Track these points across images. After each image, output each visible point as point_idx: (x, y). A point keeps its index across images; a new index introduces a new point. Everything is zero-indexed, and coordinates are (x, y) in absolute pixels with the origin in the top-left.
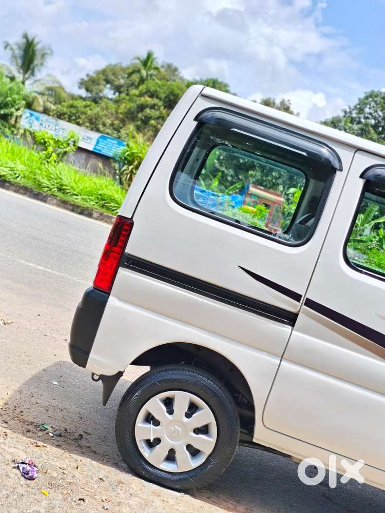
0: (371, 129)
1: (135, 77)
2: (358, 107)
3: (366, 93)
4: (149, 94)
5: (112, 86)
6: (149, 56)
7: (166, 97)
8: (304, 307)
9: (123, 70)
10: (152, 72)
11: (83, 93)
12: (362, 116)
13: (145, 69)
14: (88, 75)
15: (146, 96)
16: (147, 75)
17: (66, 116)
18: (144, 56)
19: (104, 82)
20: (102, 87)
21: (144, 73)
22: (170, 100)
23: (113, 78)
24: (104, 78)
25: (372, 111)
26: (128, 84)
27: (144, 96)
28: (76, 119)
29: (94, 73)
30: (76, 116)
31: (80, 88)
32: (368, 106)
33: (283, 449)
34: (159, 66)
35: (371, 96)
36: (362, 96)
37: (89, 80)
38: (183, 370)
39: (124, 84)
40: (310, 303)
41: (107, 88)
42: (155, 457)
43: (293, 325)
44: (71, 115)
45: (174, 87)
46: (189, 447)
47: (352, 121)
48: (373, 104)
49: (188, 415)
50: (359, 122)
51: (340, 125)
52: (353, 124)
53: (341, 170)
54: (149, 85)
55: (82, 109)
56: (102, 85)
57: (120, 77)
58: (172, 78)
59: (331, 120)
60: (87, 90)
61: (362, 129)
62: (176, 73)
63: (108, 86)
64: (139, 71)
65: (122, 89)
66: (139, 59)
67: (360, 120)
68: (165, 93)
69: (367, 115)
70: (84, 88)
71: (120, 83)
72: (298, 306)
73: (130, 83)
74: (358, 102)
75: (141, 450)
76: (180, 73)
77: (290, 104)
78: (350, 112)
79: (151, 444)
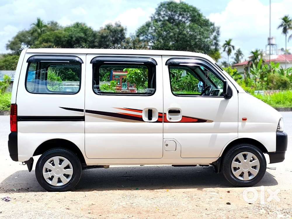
0: (167, 22)
1: (36, 34)
2: (157, 13)
3: (158, 5)
4: (45, 41)
5: (25, 43)
6: (39, 21)
7: (54, 40)
8: (85, 113)
9: (28, 32)
10: (43, 29)
11: (10, 51)
12: (160, 17)
13: (39, 28)
14: (9, 41)
15: (44, 43)
16: (41, 31)
17: (4, 67)
18: (36, 22)
19: (19, 42)
20: (19, 45)
21: (39, 30)
22: (58, 41)
23: (23, 38)
24: (19, 40)
25: (164, 13)
26: (33, 39)
27: (42, 44)
28: (10, 67)
29: (12, 39)
30: (10, 66)
31: (7, 49)
32: (162, 11)
33: (98, 164)
34: (46, 24)
35: (161, 5)
36: (157, 7)
37: (11, 43)
38: (53, 149)
39: (31, 40)
40: (87, 111)
41: (23, 45)
42: (54, 183)
43: (84, 120)
44: (7, 66)
45: (57, 33)
46: (64, 175)
47: (156, 21)
48: (164, 9)
49: (60, 164)
50: (160, 21)
51: (151, 25)
52: (158, 22)
53: (83, 63)
54: (43, 36)
55: (12, 61)
56: (19, 44)
57: (27, 37)
58: (56, 28)
59: (145, 24)
60: (12, 49)
61: (163, 24)
62: (57, 25)
63: (23, 43)
64: (36, 30)
65: (31, 43)
66: (34, 24)
67: (160, 19)
68: (53, 38)
69: (163, 16)
70: (9, 49)
71: (29, 39)
72: (83, 113)
73: (34, 38)
74: (156, 11)
75: (48, 182)
76: (59, 24)
77: (120, 23)
78: (154, 17)
79: (51, 179)
